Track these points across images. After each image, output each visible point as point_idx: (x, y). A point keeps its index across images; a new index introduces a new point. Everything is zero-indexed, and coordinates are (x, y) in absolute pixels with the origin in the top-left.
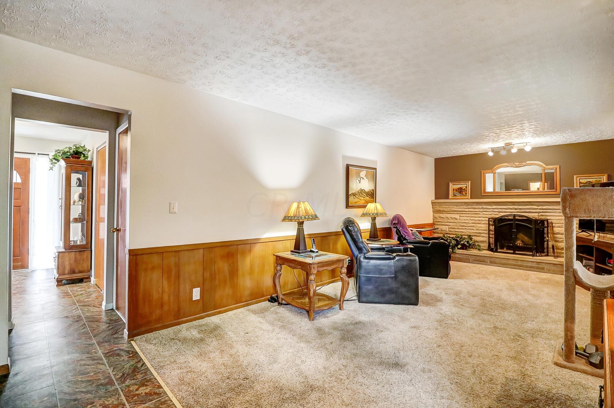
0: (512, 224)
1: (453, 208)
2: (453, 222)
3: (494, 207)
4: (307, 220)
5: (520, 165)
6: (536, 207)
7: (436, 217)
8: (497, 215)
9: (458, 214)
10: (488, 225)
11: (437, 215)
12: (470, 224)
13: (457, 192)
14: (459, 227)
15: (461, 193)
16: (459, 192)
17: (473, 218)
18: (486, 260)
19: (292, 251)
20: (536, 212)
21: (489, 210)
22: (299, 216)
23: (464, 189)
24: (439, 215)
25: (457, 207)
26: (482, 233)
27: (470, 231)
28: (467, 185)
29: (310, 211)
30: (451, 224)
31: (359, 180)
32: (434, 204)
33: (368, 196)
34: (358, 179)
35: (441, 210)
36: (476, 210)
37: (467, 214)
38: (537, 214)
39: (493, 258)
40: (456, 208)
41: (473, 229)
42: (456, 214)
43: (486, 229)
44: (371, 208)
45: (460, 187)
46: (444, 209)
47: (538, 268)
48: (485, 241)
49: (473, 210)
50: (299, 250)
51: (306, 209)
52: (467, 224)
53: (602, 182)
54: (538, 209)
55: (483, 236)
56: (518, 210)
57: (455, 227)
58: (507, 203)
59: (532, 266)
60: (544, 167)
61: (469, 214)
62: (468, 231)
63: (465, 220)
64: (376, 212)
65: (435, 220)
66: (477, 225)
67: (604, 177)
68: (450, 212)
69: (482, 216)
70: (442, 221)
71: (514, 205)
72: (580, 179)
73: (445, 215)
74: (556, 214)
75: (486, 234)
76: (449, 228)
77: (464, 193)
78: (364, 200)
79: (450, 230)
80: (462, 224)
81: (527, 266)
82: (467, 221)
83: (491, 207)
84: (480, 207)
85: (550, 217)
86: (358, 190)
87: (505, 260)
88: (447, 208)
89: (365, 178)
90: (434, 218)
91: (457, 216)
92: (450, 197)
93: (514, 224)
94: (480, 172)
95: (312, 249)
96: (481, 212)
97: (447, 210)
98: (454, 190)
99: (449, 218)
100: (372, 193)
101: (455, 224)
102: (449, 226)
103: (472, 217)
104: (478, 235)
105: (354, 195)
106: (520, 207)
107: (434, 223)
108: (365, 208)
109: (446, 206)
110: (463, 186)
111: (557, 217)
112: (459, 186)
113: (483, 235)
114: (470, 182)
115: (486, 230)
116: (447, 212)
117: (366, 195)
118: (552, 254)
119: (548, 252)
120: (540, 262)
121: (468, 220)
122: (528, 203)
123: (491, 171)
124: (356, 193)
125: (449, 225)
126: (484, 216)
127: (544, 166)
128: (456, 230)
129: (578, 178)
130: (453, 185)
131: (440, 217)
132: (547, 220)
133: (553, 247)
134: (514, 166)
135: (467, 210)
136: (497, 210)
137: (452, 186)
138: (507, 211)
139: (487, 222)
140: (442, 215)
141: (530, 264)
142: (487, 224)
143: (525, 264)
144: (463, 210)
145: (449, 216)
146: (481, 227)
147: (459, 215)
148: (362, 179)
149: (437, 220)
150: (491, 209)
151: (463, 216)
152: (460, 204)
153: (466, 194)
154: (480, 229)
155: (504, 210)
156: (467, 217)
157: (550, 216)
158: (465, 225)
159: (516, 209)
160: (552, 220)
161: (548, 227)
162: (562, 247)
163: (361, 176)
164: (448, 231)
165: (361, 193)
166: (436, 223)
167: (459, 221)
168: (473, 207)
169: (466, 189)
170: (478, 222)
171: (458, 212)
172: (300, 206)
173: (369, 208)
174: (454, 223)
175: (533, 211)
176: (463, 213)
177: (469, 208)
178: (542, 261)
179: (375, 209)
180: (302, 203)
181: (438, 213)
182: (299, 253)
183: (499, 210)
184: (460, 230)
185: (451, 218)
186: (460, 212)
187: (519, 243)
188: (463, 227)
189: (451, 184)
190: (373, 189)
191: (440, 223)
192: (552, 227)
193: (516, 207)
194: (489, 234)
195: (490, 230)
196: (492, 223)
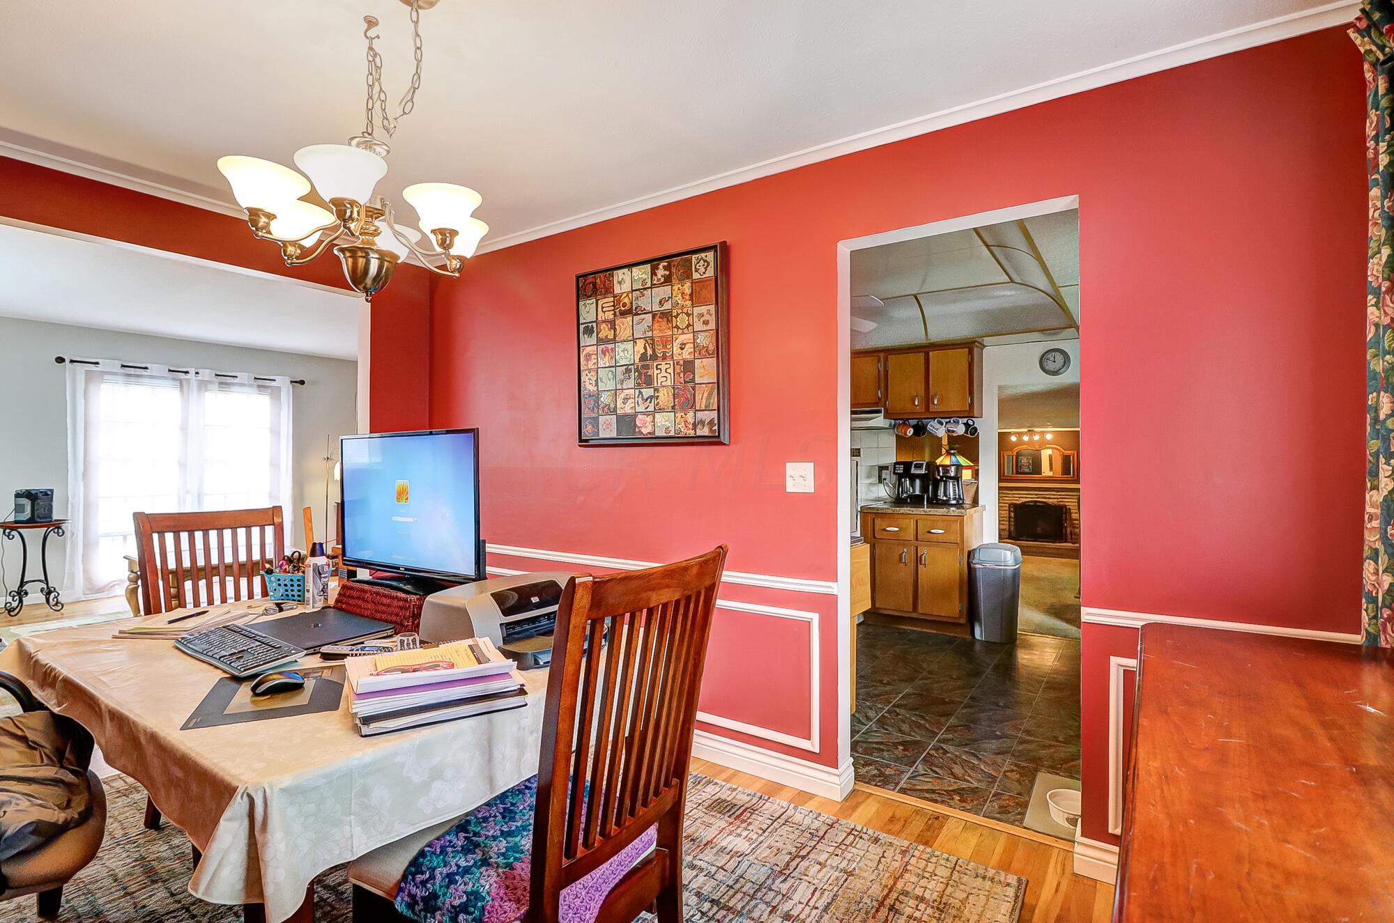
0: (1033, 510)
3: (1015, 492)
5: (1040, 448)
6: (1055, 493)
8: (1018, 500)
20: (1054, 498)
38: (1056, 500)
48: (1006, 530)
60: (1062, 452)
71: (1031, 491)
75: (1006, 521)
106: (1041, 493)
113: (1002, 522)
115: (1006, 517)
118: (1070, 540)
119: (1066, 538)
122: (1048, 489)
123: (1010, 452)
132: (1066, 506)
133: (1071, 533)
134: (1034, 449)
136: (1017, 496)
139: (1007, 509)
155: (1024, 496)
157: (1069, 502)
159: (1036, 495)
160: (1071, 507)
161: (1066, 513)
187: (1039, 530)
192: (1071, 513)
193: (1036, 493)
194: (1009, 521)
195: (1010, 517)
196: (1012, 509)
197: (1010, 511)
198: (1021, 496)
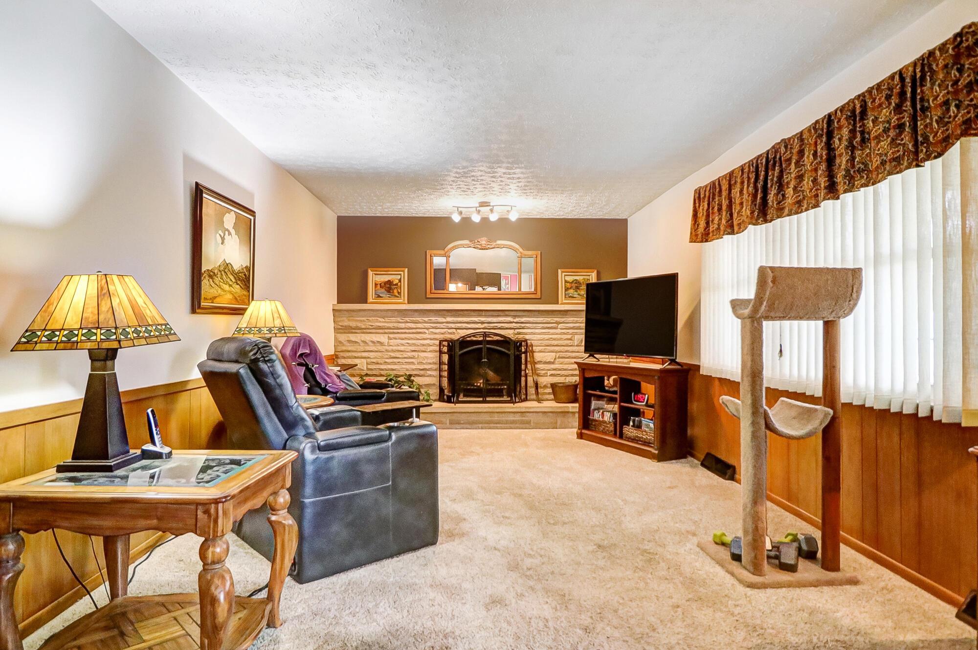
0: (481, 349)
1: (377, 322)
2: (377, 351)
3: (449, 319)
4: (143, 341)
5: (488, 246)
6: (512, 320)
7: (340, 342)
8: (454, 333)
9: (385, 333)
10: (438, 353)
11: (343, 337)
12: (408, 354)
13: (383, 290)
14: (387, 360)
15: (390, 292)
16: (387, 289)
17: (414, 342)
18: (444, 420)
19: (61, 469)
20: (511, 329)
21: (440, 325)
22: (116, 328)
23: (396, 284)
24: (349, 336)
25: (384, 320)
26: (428, 370)
27: (408, 367)
28: (400, 276)
29: (148, 311)
30: (371, 354)
31: (220, 235)
32: (337, 314)
33: (239, 282)
34: (220, 232)
35: (351, 327)
36: (419, 325)
37: (402, 333)
38: (512, 331)
39: (456, 414)
40: (383, 322)
41: (413, 363)
42: (382, 333)
43: (434, 360)
44: (262, 314)
45: (389, 281)
46: (359, 325)
47: (522, 422)
48: (434, 385)
49: (413, 325)
50: (106, 457)
51: (134, 302)
52: (401, 353)
53: (591, 282)
54: (514, 322)
55: (430, 376)
56: (486, 325)
57: (379, 361)
58: (469, 312)
59: (513, 420)
60: (521, 253)
61: (405, 333)
62: (404, 366)
63: (399, 346)
64: (278, 323)
65: (340, 349)
66: (419, 354)
67: (593, 274)
68: (371, 331)
69: (429, 336)
70: (355, 350)
71: (480, 316)
72: (565, 275)
73: (359, 337)
74: (537, 331)
75: (436, 370)
76: (367, 364)
77: (395, 291)
78: (230, 292)
79: (370, 367)
80: (393, 354)
81: (507, 421)
82: (402, 348)
83: (444, 320)
84: (426, 319)
85: (530, 336)
86: (218, 264)
87: (475, 414)
88: (364, 321)
89: (233, 232)
90: (338, 343)
91: (383, 338)
92: (370, 299)
93: (483, 350)
94: (424, 253)
95: (149, 447)
96: (428, 329)
97: (363, 327)
98: (376, 285)
99: (367, 344)
100: (245, 275)
101: (379, 354)
102: (369, 360)
103: (412, 339)
104: (422, 372)
105: (211, 275)
106: (490, 319)
107: (337, 353)
108: (243, 314)
109: (363, 319)
110: (395, 279)
111: (538, 336)
112: (386, 278)
113: (429, 373)
114: (407, 269)
115: (436, 364)
116: (363, 330)
117: (234, 280)
118: (534, 397)
119: (527, 394)
120: (524, 412)
121: (404, 346)
122: (500, 313)
123: (442, 252)
124: (216, 272)
125: (369, 358)
126: (432, 336)
127: (521, 250)
128: (382, 367)
129: (563, 274)
130: (376, 274)
131: (349, 341)
132: (526, 341)
133: (535, 384)
134: (479, 246)
135: (403, 325)
136: (453, 326)
137: (374, 278)
138: (469, 326)
139: (438, 349)
140: (353, 337)
141: (511, 418)
142: (436, 351)
143: (504, 418)
144: (396, 325)
145: (367, 337)
146: (426, 357)
147: (386, 335)
148: (227, 232)
149: (344, 348)
150: (443, 323)
151: (395, 339)
152: (390, 313)
153: (399, 293)
154: (424, 362)
155: (464, 325)
156: (403, 339)
157: (530, 333)
158: (398, 355)
159: (483, 323)
160: (532, 342)
161: (526, 352)
162: (544, 384)
163: (226, 227)
164: (365, 369)
165: (225, 272)
166: (342, 354)
167: (387, 348)
168: (414, 319)
169: (399, 284)
170: (423, 348)
171: (387, 331)
172: (111, 288)
173: (255, 314)
174: (377, 353)
175: (507, 327)
176: (395, 331)
177: (407, 322)
178: (527, 410)
179: (276, 315)
180: (115, 278)
181: (345, 333)
182: (109, 469)
183: (456, 325)
184: (390, 367)
185: (372, 341)
186: (389, 330)
187: (480, 383)
188: (395, 360)
189: (370, 273)
190: (249, 265)
191: (350, 354)
192: (533, 352)
193: (483, 319)
194: (441, 370)
195: (441, 363)
196: (445, 349)
197: (441, 352)
198: (459, 325)
